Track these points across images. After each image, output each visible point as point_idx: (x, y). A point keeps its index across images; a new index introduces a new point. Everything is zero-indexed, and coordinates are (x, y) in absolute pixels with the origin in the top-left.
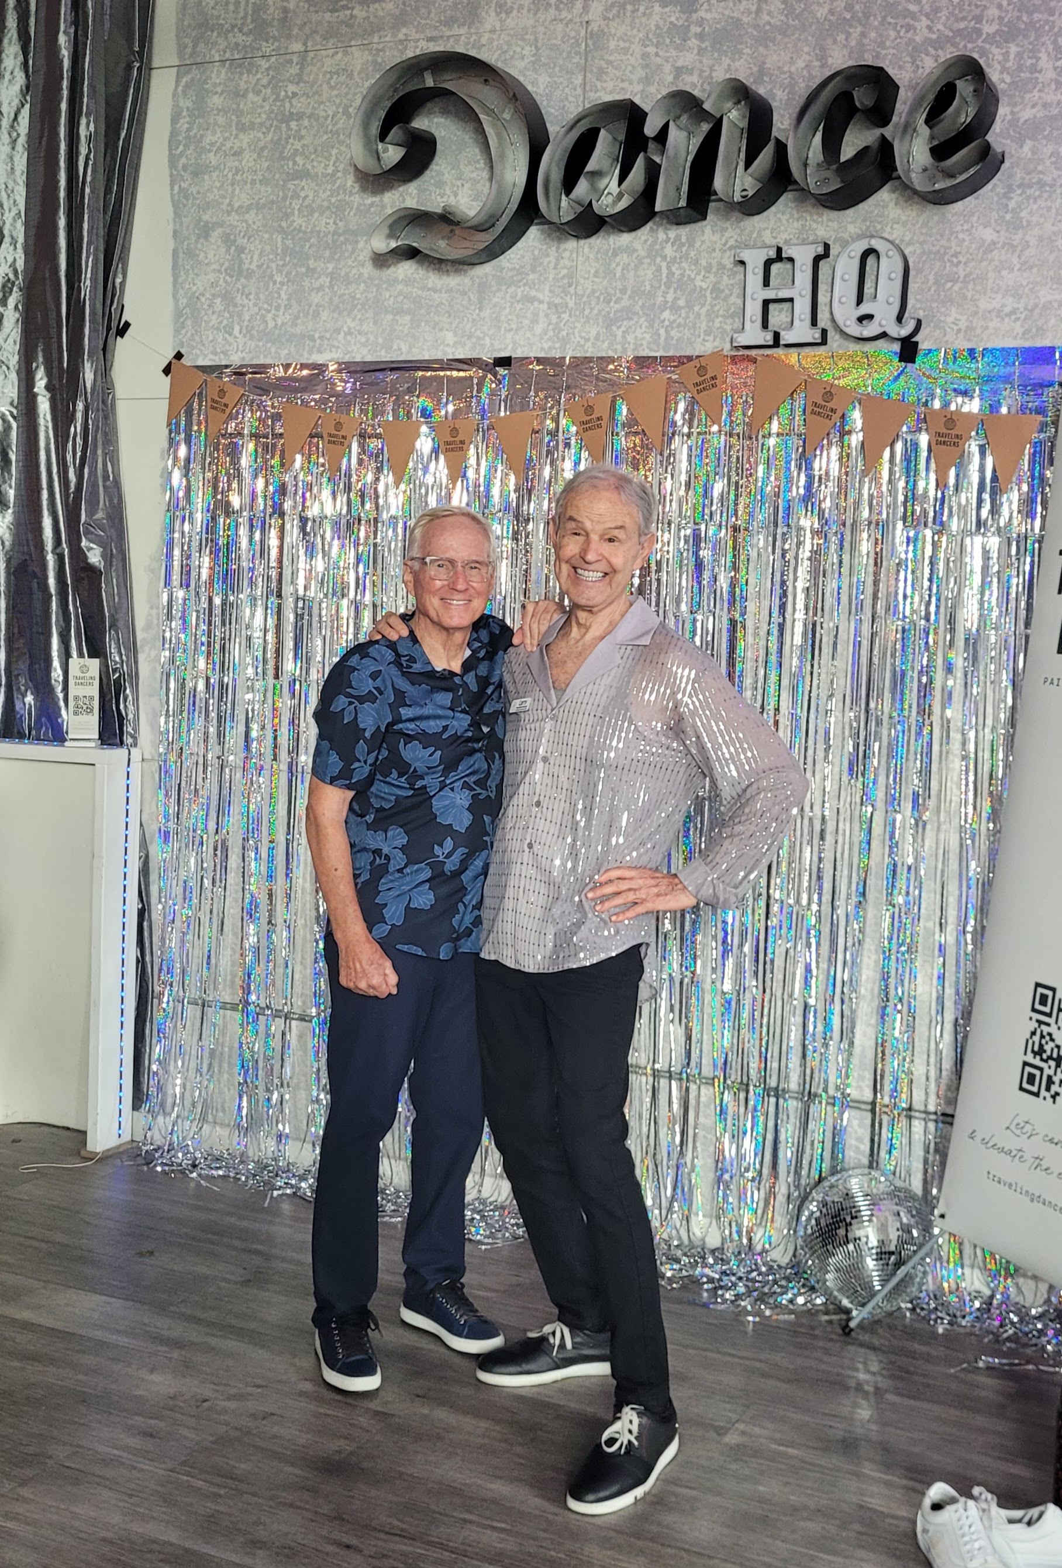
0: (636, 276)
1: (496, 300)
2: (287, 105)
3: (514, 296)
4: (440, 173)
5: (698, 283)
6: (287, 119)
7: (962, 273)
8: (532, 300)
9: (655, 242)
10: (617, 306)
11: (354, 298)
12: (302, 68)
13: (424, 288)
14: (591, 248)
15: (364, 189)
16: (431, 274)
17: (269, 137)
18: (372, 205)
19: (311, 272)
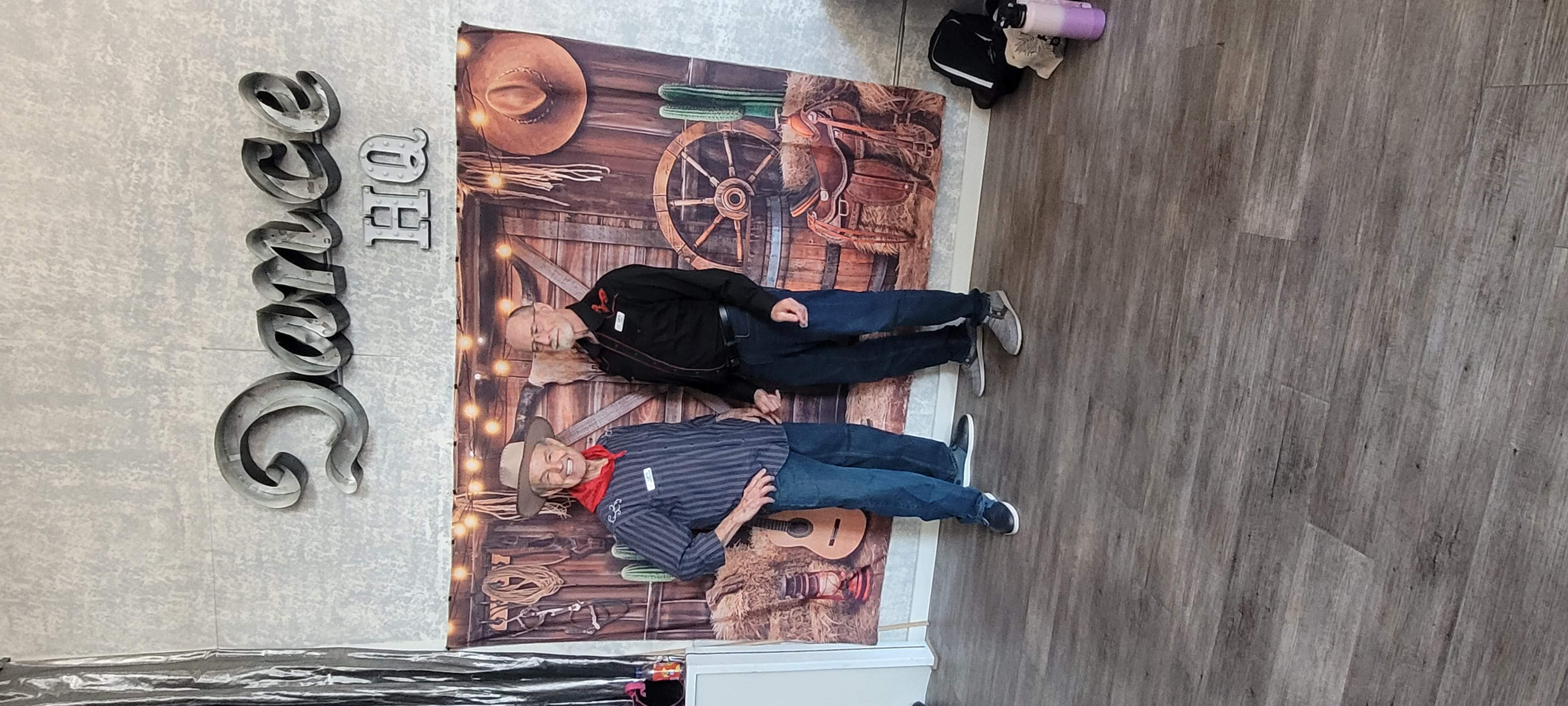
0: (380, 315)
1: (393, 411)
2: (251, 563)
3: (391, 399)
4: (304, 451)
5: (386, 273)
6: (260, 563)
7: (386, 101)
8: (394, 386)
9: (358, 302)
10: (400, 327)
11: (388, 511)
12: (224, 553)
13: (383, 461)
14: (360, 346)
15: (313, 505)
16: (374, 456)
17: (272, 575)
18: (324, 499)
19: (370, 542)
